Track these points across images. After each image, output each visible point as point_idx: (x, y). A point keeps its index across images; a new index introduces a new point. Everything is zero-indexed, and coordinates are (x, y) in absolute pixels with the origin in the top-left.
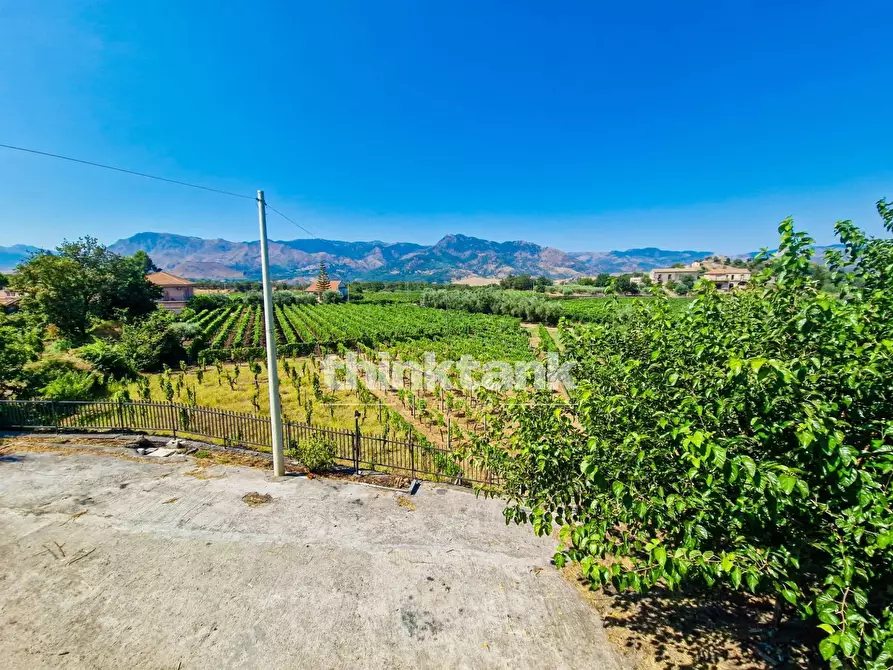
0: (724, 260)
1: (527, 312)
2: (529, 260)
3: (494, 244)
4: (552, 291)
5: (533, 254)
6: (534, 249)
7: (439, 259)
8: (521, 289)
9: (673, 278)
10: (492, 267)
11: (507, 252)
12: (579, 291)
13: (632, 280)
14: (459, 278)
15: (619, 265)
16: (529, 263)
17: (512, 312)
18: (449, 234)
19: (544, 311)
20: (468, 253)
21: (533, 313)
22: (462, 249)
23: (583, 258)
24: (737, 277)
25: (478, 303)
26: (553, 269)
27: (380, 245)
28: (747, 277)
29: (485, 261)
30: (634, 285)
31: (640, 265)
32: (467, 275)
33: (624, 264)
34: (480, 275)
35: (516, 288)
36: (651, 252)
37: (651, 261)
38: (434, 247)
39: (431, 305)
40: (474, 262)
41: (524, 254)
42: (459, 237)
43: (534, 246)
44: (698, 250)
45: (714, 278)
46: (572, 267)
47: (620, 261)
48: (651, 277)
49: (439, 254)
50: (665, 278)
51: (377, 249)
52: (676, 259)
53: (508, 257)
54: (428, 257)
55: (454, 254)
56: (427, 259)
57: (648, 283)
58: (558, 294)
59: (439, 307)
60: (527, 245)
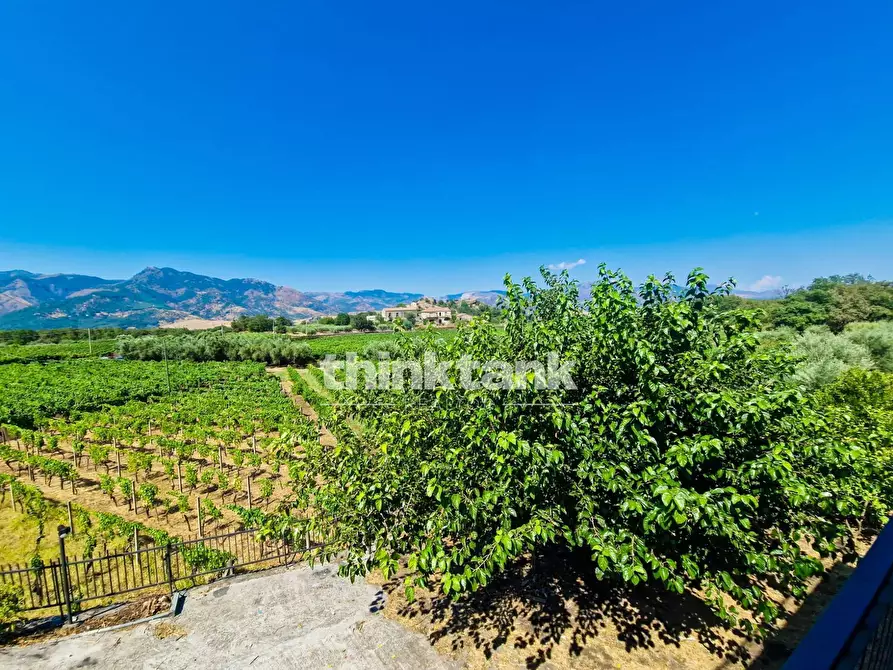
0: (432, 301)
1: (272, 356)
2: (262, 299)
3: (217, 281)
4: (294, 331)
5: (266, 294)
6: (268, 288)
7: (136, 298)
8: (258, 331)
9: (400, 315)
10: (216, 308)
11: (234, 291)
12: (322, 331)
13: (369, 318)
14: (172, 321)
15: (354, 304)
16: (262, 303)
17: (254, 356)
18: (152, 267)
19: (291, 353)
20: (181, 291)
21: (278, 355)
22: (166, 287)
23: (321, 298)
24: (443, 314)
25: (207, 351)
26: (290, 309)
27: (26, 277)
28: (449, 315)
29: (207, 299)
30: (371, 323)
31: (372, 304)
32: (182, 317)
33: (358, 303)
34: (202, 316)
35: (253, 330)
36: (379, 293)
37: (380, 301)
38: (129, 282)
39: (132, 358)
40: (192, 301)
41: (256, 293)
42: (166, 270)
43: (267, 284)
44: (414, 293)
45: (428, 315)
46: (310, 306)
47: (354, 301)
48: (383, 316)
49: (136, 291)
50: (394, 315)
51: (20, 283)
52: (399, 299)
53: (239, 297)
54: (116, 295)
55: (162, 291)
56: (116, 298)
57: (382, 320)
58: (301, 335)
59: (147, 358)
60: (259, 283)
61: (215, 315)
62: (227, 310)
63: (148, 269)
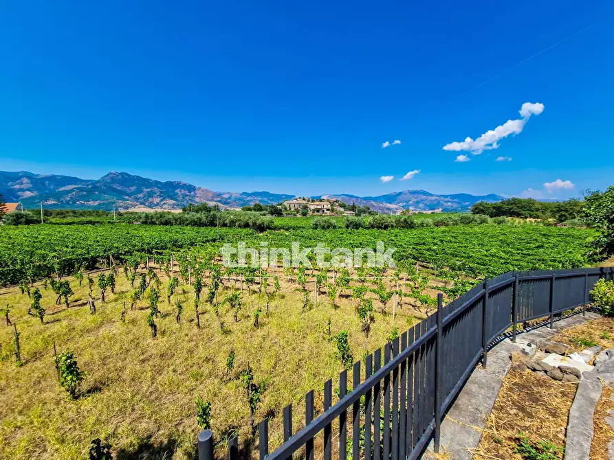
2: (187, 195)
3: (157, 182)
5: (190, 192)
6: (191, 188)
7: (103, 192)
10: (157, 200)
11: (168, 190)
14: (127, 208)
16: (187, 198)
18: (113, 171)
20: (133, 188)
22: (123, 185)
23: (226, 196)
27: (30, 177)
29: (150, 195)
32: (134, 206)
33: (251, 200)
34: (147, 206)
36: (265, 194)
37: (266, 199)
38: (98, 182)
40: (140, 196)
41: (183, 191)
42: (123, 174)
43: (190, 185)
46: (219, 201)
49: (103, 187)
53: (171, 193)
54: (90, 190)
55: (120, 188)
56: (90, 192)
60: (185, 185)
61: (155, 205)
62: (164, 202)
63: (110, 173)
